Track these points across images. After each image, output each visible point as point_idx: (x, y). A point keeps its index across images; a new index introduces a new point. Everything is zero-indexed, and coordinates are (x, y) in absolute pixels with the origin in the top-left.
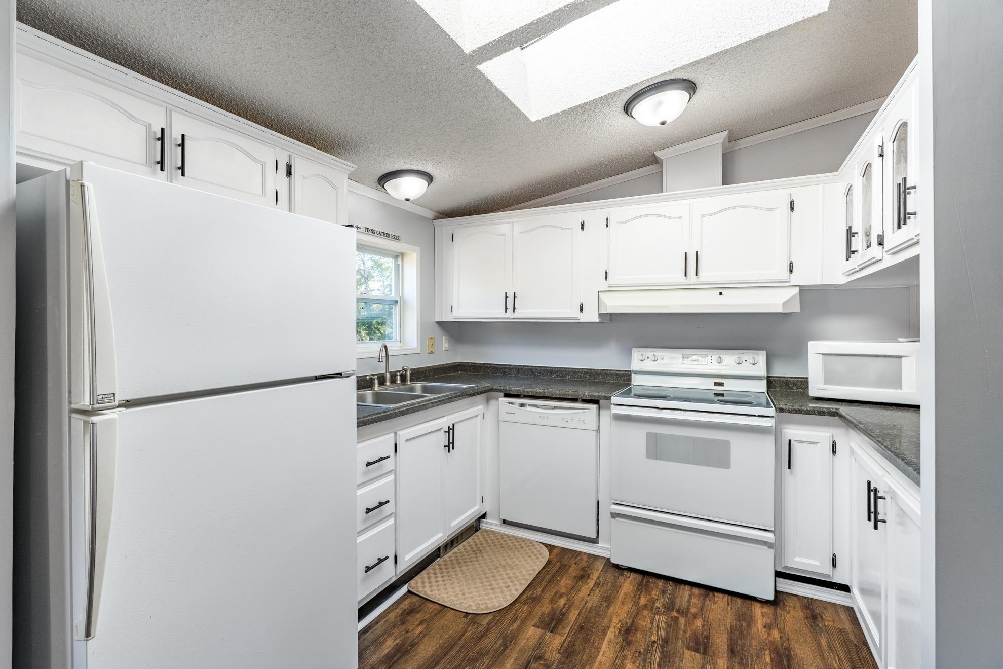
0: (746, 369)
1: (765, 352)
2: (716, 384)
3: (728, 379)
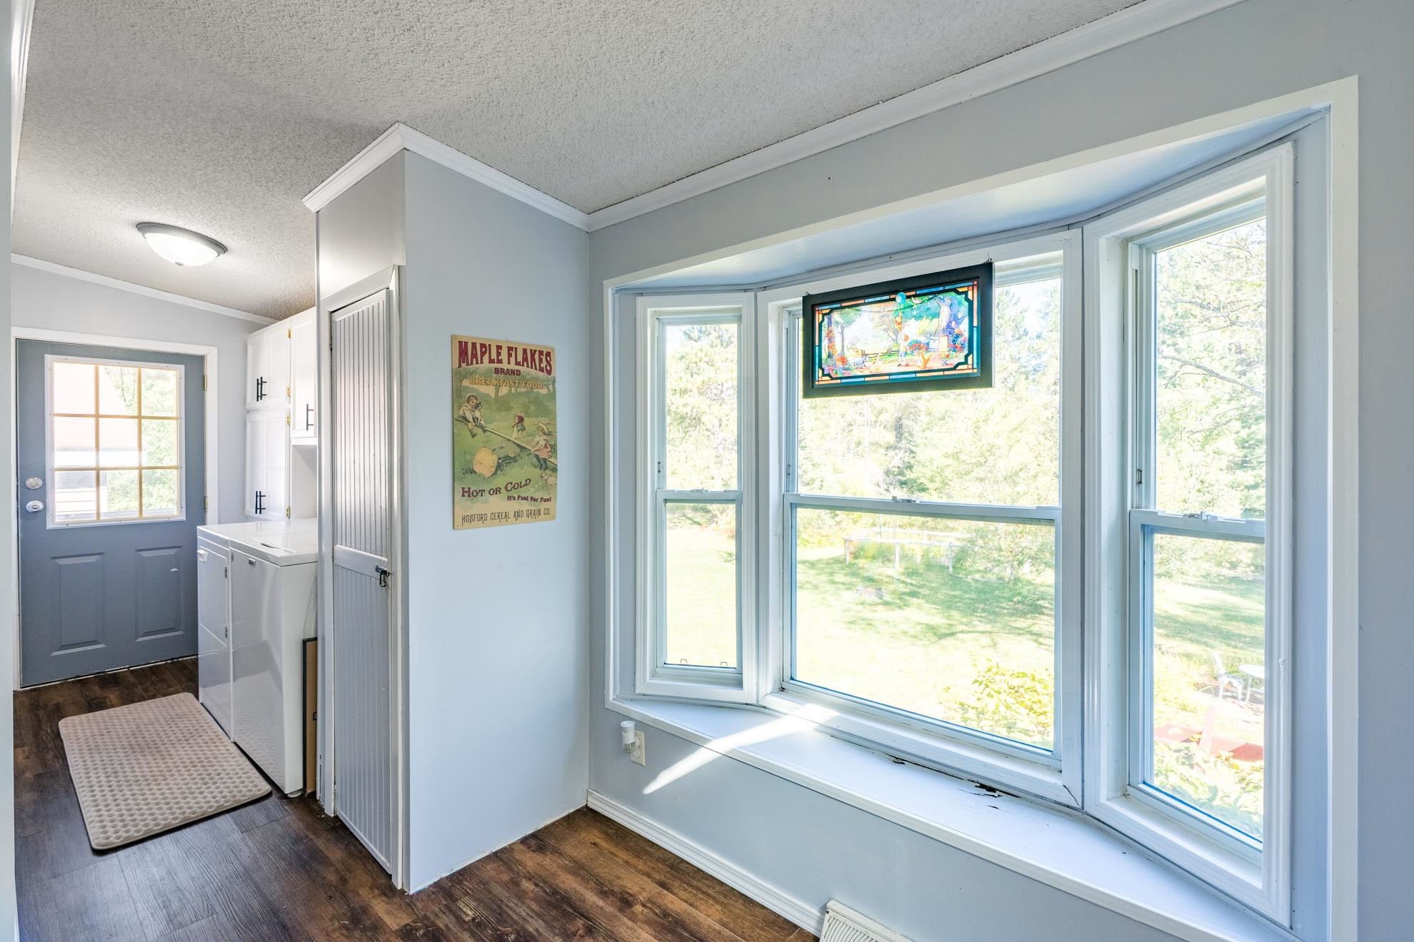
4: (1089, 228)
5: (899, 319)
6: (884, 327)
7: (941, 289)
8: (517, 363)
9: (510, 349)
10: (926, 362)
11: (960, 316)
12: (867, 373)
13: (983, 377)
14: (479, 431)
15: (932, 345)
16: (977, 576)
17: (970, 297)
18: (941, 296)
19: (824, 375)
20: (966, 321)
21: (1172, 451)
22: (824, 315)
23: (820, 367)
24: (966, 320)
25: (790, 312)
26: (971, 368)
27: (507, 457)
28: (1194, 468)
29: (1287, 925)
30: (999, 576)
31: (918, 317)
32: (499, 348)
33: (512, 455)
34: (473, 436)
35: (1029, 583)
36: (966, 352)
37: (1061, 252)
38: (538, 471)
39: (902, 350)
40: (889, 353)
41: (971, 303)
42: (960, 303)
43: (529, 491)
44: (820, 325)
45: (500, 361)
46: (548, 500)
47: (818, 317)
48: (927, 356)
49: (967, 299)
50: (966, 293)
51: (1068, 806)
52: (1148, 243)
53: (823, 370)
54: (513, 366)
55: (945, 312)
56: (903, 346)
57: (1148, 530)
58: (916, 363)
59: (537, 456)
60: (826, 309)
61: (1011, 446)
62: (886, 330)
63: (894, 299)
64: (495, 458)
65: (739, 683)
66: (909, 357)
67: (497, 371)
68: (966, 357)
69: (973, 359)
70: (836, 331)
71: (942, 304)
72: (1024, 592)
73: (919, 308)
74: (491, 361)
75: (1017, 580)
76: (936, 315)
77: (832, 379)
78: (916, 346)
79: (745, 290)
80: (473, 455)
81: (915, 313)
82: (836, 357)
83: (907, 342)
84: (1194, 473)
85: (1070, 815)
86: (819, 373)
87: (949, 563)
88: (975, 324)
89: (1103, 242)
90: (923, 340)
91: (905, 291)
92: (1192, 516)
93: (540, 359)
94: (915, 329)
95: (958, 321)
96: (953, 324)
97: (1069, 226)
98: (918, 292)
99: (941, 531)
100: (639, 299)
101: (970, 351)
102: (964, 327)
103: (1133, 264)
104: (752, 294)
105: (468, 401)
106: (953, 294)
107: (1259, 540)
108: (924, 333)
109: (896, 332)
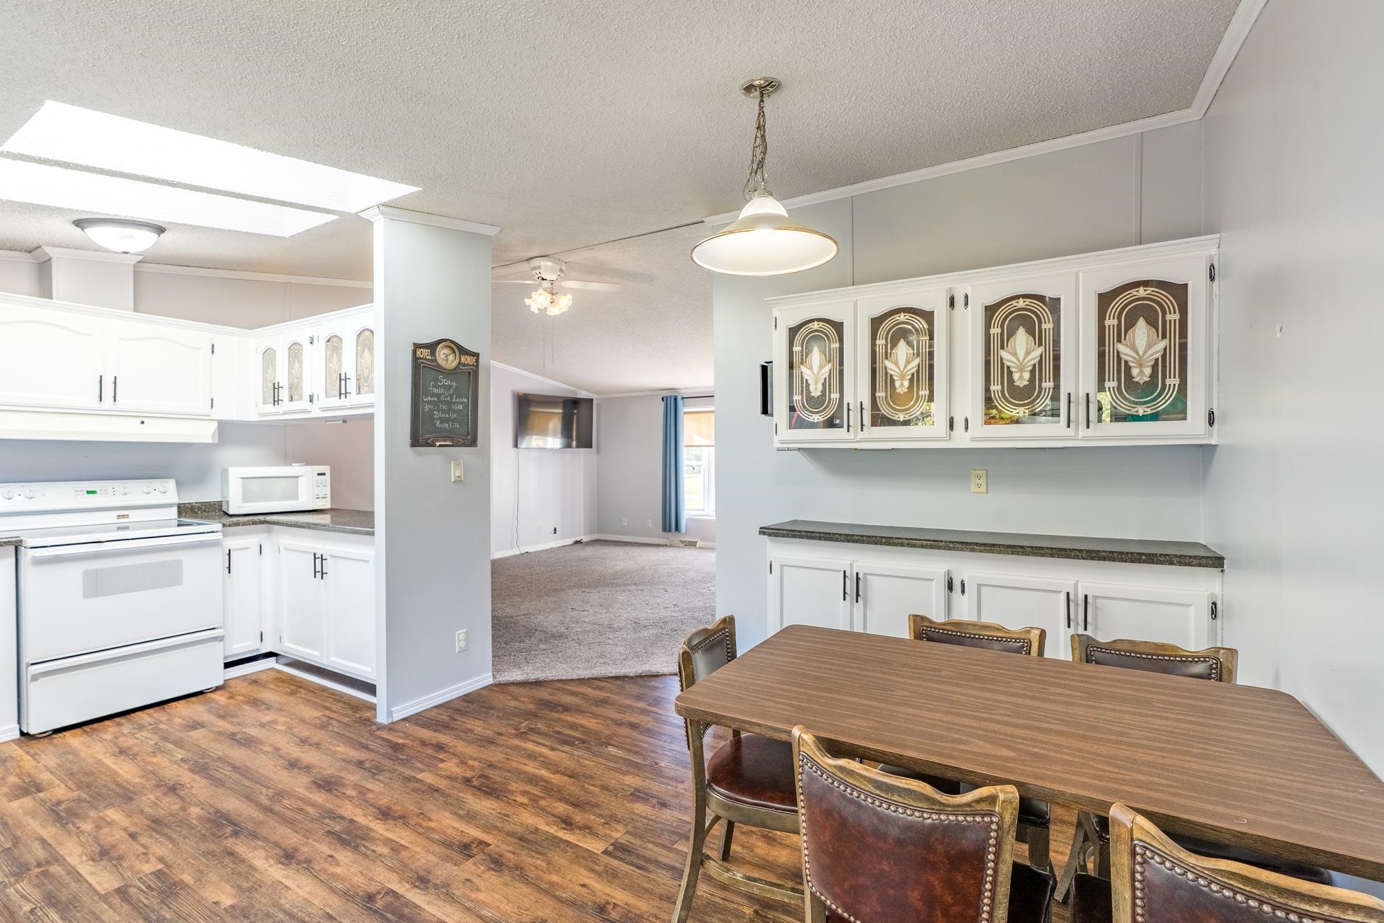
0: (156, 499)
1: (174, 480)
2: (119, 517)
3: (135, 510)
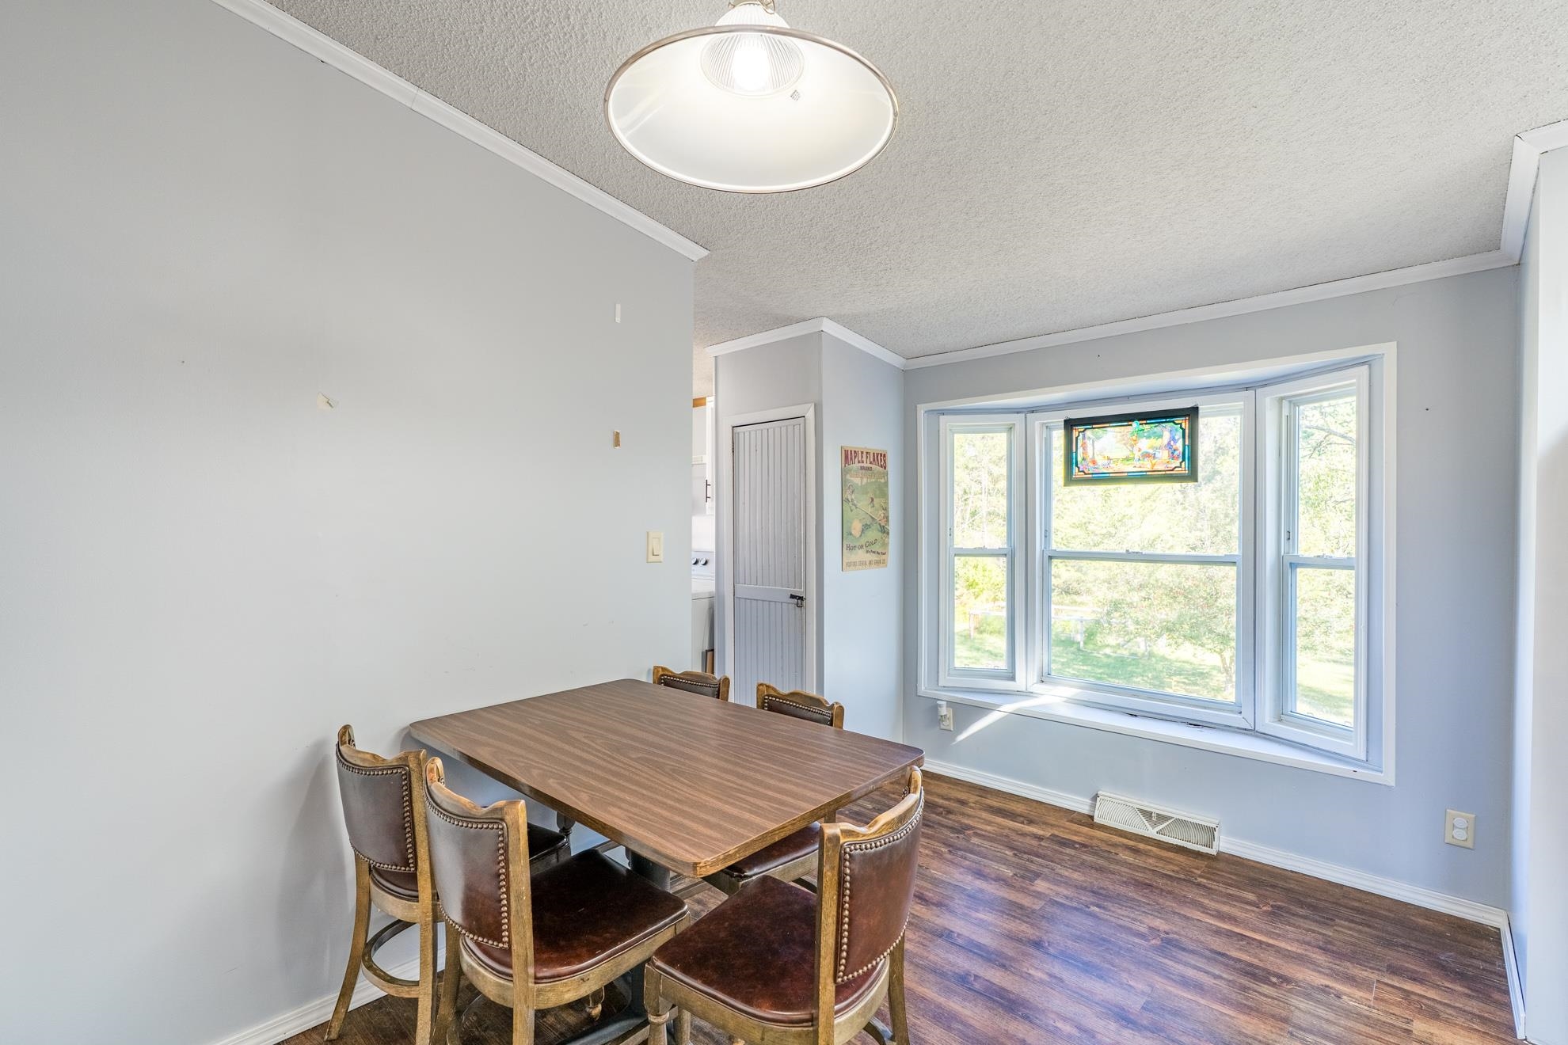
4: (1259, 391)
5: (1134, 438)
6: (1124, 442)
7: (1164, 420)
8: (871, 463)
9: (867, 453)
10: (1154, 465)
11: (1177, 438)
12: (1111, 471)
13: (1192, 475)
14: (853, 507)
15: (1157, 455)
16: (1108, 651)
17: (1183, 427)
18: (1164, 425)
19: (1079, 471)
20: (1180, 442)
21: (1316, 522)
22: (1079, 432)
23: (1077, 465)
24: (1181, 440)
25: (1047, 427)
26: (1184, 469)
27: (866, 525)
28: (1341, 540)
29: (1365, 759)
30: (1132, 651)
31: (1148, 437)
32: (862, 453)
33: (868, 523)
34: (852, 511)
35: (1164, 659)
36: (1181, 460)
37: (1242, 403)
38: (880, 534)
39: (1136, 457)
40: (1127, 459)
41: (1184, 430)
42: (1176, 430)
43: (876, 548)
44: (1077, 438)
45: (863, 462)
46: (884, 554)
47: (1075, 434)
48: (1154, 461)
49: (1181, 427)
50: (1181, 424)
51: (1245, 729)
52: (1295, 402)
53: (1079, 468)
54: (869, 465)
55: (1167, 436)
56: (1137, 455)
57: (1293, 566)
58: (1147, 465)
59: (880, 524)
60: (1081, 428)
61: (1144, 517)
62: (1125, 444)
63: (1131, 425)
64: (861, 525)
65: (1013, 678)
66: (1141, 462)
67: (862, 468)
68: (1181, 463)
69: (1185, 465)
70: (1089, 443)
71: (1164, 429)
72: (1159, 667)
73: (1148, 431)
74: (859, 462)
75: (1151, 655)
76: (1161, 436)
77: (1086, 474)
78: (1147, 455)
79: (1018, 413)
80: (851, 523)
81: (1146, 434)
82: (1088, 460)
83: (1141, 453)
84: (1341, 544)
85: (1247, 734)
86: (1075, 470)
87: (1079, 638)
88: (1187, 443)
89: (1268, 400)
90: (1151, 451)
91: (1139, 420)
92: (1319, 556)
93: (880, 458)
94: (1145, 444)
95: (1175, 441)
96: (1172, 443)
97: (1247, 389)
98: (1148, 422)
99: (1068, 605)
100: (942, 417)
101: (1184, 460)
102: (1179, 445)
103: (1285, 412)
104: (1023, 415)
105: (849, 488)
106: (1172, 424)
107: (1352, 568)
108: (1152, 447)
109: (1132, 446)
